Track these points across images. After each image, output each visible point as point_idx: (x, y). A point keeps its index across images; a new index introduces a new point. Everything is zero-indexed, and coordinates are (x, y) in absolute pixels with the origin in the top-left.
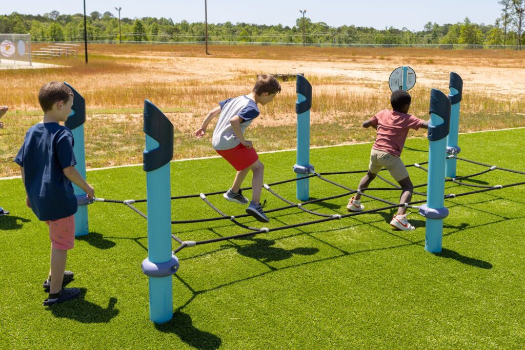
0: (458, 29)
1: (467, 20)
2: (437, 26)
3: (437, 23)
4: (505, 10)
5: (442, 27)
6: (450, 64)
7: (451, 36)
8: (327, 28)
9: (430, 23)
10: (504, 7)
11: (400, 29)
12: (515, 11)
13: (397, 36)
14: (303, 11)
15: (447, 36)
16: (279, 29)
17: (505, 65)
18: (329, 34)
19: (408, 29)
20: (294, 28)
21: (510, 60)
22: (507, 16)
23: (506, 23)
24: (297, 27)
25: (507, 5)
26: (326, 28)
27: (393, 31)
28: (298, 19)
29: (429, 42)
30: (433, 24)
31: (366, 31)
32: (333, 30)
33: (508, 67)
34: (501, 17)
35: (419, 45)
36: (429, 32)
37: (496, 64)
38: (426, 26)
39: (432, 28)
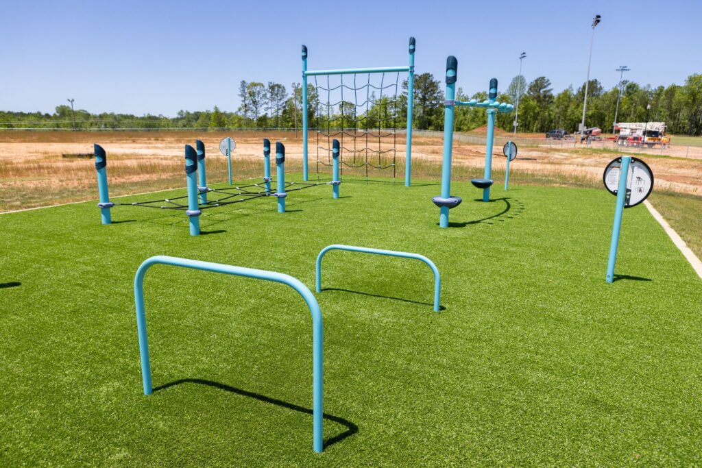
0: (208, 116)
1: (216, 108)
2: (188, 113)
3: (189, 111)
4: (244, 101)
5: (192, 114)
6: (213, 142)
7: (203, 121)
8: (89, 115)
9: (182, 111)
10: (243, 99)
11: (157, 116)
12: (251, 102)
13: (156, 122)
14: (71, 100)
15: (199, 121)
16: (38, 116)
17: (253, 142)
18: (91, 120)
19: (164, 116)
20: (55, 115)
21: (255, 139)
22: (246, 105)
23: (246, 111)
24: (58, 114)
25: (245, 97)
26: (87, 116)
27: (150, 118)
28: (57, 107)
29: (184, 126)
30: (185, 112)
31: (126, 117)
32: (95, 117)
33: (255, 143)
34: (241, 106)
35: (177, 129)
36: (181, 119)
37: (246, 142)
38: (179, 114)
39: (184, 115)
